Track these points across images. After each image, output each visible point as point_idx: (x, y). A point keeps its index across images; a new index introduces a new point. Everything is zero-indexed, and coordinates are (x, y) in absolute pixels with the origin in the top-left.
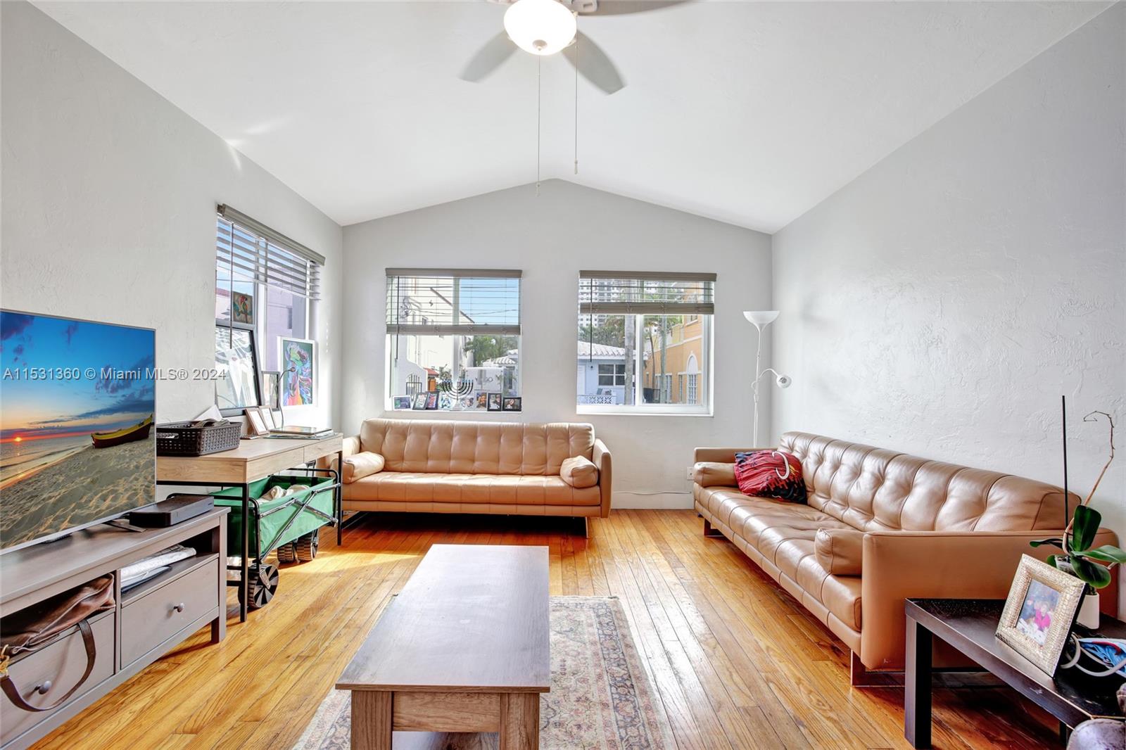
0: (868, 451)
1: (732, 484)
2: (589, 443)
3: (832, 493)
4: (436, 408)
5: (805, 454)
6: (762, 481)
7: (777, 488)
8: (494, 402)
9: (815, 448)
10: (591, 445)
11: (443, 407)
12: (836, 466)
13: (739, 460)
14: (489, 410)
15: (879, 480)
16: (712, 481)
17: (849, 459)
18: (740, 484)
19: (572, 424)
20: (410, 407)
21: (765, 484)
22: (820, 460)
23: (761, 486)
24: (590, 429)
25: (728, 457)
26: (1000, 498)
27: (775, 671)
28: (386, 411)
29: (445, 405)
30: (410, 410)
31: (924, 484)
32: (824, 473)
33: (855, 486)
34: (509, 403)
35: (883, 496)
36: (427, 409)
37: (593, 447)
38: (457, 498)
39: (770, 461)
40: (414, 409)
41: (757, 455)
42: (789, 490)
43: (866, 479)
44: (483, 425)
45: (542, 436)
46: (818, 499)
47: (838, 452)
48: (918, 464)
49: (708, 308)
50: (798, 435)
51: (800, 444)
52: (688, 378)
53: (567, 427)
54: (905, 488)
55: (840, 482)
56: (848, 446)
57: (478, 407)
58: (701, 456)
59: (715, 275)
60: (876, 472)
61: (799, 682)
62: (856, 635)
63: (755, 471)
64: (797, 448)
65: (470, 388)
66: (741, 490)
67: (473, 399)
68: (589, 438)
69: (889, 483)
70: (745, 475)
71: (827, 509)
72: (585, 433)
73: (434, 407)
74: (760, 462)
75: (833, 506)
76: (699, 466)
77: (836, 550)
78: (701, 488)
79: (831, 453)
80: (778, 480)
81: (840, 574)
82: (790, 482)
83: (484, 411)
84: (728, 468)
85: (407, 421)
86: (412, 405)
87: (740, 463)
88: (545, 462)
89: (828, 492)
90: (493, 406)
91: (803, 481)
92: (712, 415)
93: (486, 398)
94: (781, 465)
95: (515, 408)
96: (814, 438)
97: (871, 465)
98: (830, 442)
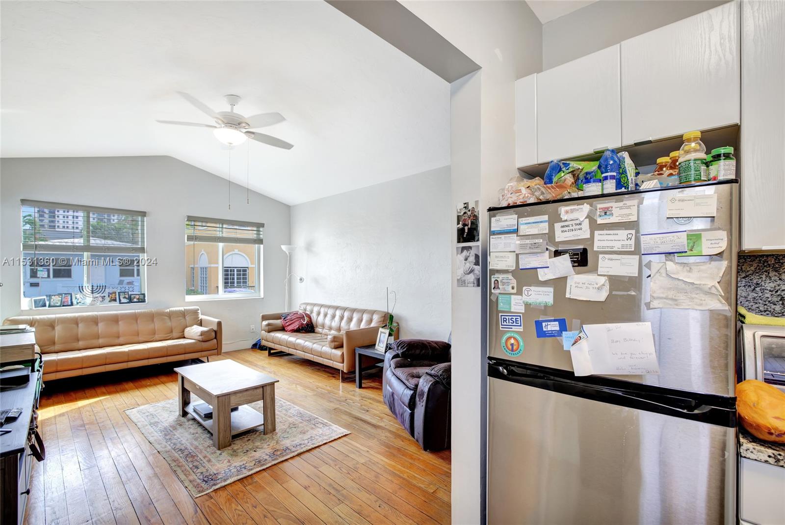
0: (337, 308)
1: (283, 329)
2: (199, 317)
3: (325, 326)
4: (72, 304)
5: (312, 312)
6: (296, 326)
7: (302, 327)
8: (124, 298)
9: (316, 309)
10: (200, 319)
11: (78, 303)
12: (325, 315)
13: (284, 318)
14: (120, 303)
15: (342, 318)
16: (272, 329)
17: (330, 312)
18: (285, 328)
19: (185, 308)
20: (45, 306)
21: (297, 327)
22: (319, 314)
23: (295, 328)
24: (198, 310)
25: (277, 317)
26: (376, 318)
27: (318, 386)
28: (22, 311)
29: (80, 302)
30: (47, 308)
31: (356, 317)
32: (320, 319)
33: (333, 322)
34: (135, 298)
35: (343, 324)
36: (63, 306)
37: (201, 320)
38: (126, 359)
39: (298, 316)
40: (50, 306)
41: (292, 314)
42: (307, 328)
43: (337, 318)
44: (121, 313)
45: (168, 317)
46: (318, 330)
47: (326, 310)
48: (353, 311)
49: (260, 241)
50: (307, 304)
51: (309, 308)
52: (199, 269)
53: (183, 310)
54: (350, 320)
55: (327, 321)
56: (329, 307)
57: (109, 301)
58: (264, 318)
59: (264, 224)
60: (341, 315)
61: (326, 386)
62: (342, 365)
63: (292, 322)
64: (308, 310)
65: (104, 290)
66: (286, 331)
67: (105, 296)
68: (198, 315)
69: (345, 319)
70: (288, 324)
71: (323, 333)
72: (195, 312)
73: (70, 304)
74: (294, 317)
75: (325, 331)
76: (265, 323)
77: (335, 340)
78: (267, 333)
79: (322, 310)
80: (302, 324)
81: (336, 348)
82: (307, 325)
83: (117, 304)
84: (279, 322)
85: (53, 316)
86: (47, 303)
87: (284, 319)
88: (172, 332)
89: (323, 326)
90: (123, 300)
91: (312, 323)
92: (262, 297)
93: (116, 295)
94: (303, 318)
95: (141, 301)
96: (315, 305)
97: (338, 313)
98: (322, 306)
